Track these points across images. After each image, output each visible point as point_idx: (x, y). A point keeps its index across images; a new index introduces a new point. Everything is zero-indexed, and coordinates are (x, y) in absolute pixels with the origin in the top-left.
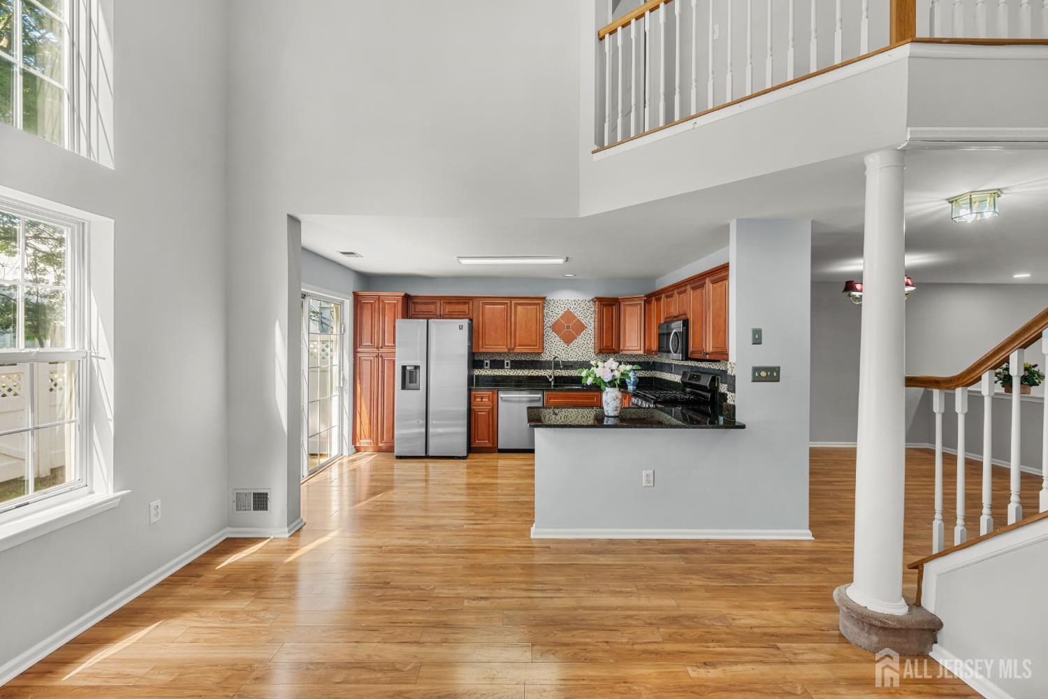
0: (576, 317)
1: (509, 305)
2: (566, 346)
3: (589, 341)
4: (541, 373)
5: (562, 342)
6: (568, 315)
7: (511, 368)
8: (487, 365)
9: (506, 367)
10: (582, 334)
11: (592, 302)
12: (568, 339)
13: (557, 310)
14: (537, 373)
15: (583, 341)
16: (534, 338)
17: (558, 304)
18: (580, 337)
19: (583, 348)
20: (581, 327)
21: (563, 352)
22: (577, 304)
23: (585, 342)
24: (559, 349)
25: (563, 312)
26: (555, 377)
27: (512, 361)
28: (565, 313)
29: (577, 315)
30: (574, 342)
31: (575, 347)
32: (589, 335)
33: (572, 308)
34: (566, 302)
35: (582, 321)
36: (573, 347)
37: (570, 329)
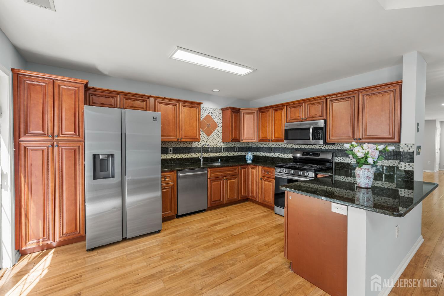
0: (212, 119)
1: (178, 105)
2: (207, 137)
3: (219, 135)
4: (194, 155)
5: (205, 135)
6: (208, 117)
7: (173, 153)
9: (169, 152)
10: (216, 130)
11: (221, 110)
12: (208, 134)
14: (190, 156)
15: (216, 135)
16: (195, 131)
17: (203, 110)
18: (215, 132)
19: (217, 139)
20: (215, 126)
22: (213, 111)
23: (218, 135)
25: (206, 115)
27: (174, 148)
29: (213, 118)
30: (212, 135)
31: (212, 138)
32: (219, 131)
33: (211, 113)
34: (207, 109)
35: (216, 122)
36: (211, 138)
37: (210, 127)
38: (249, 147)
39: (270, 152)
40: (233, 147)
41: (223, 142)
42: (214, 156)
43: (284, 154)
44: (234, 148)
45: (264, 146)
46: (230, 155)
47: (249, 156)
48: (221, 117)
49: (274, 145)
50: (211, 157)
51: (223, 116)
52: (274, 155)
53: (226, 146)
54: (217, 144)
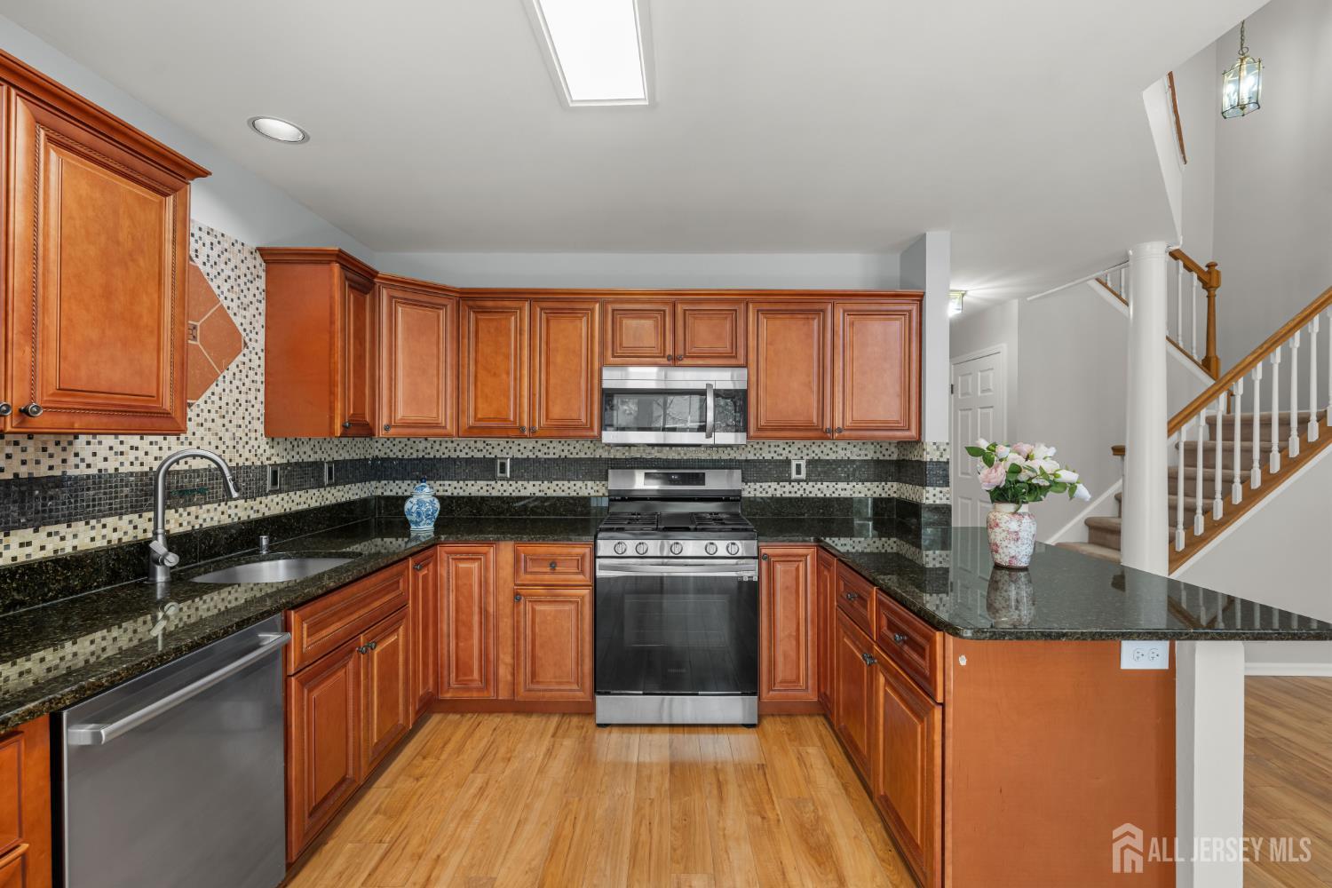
0: (213, 299)
3: (251, 397)
10: (233, 367)
11: (258, 255)
12: (189, 384)
15: (236, 395)
16: (151, 357)
18: (229, 376)
19: (237, 420)
20: (232, 343)
22: (218, 248)
23: (242, 398)
29: (217, 292)
30: (208, 393)
31: (212, 414)
32: (251, 373)
33: (203, 258)
35: (232, 316)
36: (205, 414)
37: (198, 343)
38: (375, 459)
39: (494, 479)
40: (315, 463)
41: (271, 434)
42: (226, 520)
43: (560, 483)
44: (318, 465)
45: (463, 455)
46: (300, 507)
47: (422, 500)
48: (258, 297)
49: (515, 448)
50: (207, 534)
51: (267, 291)
52: (514, 487)
53: (285, 461)
54: (239, 447)
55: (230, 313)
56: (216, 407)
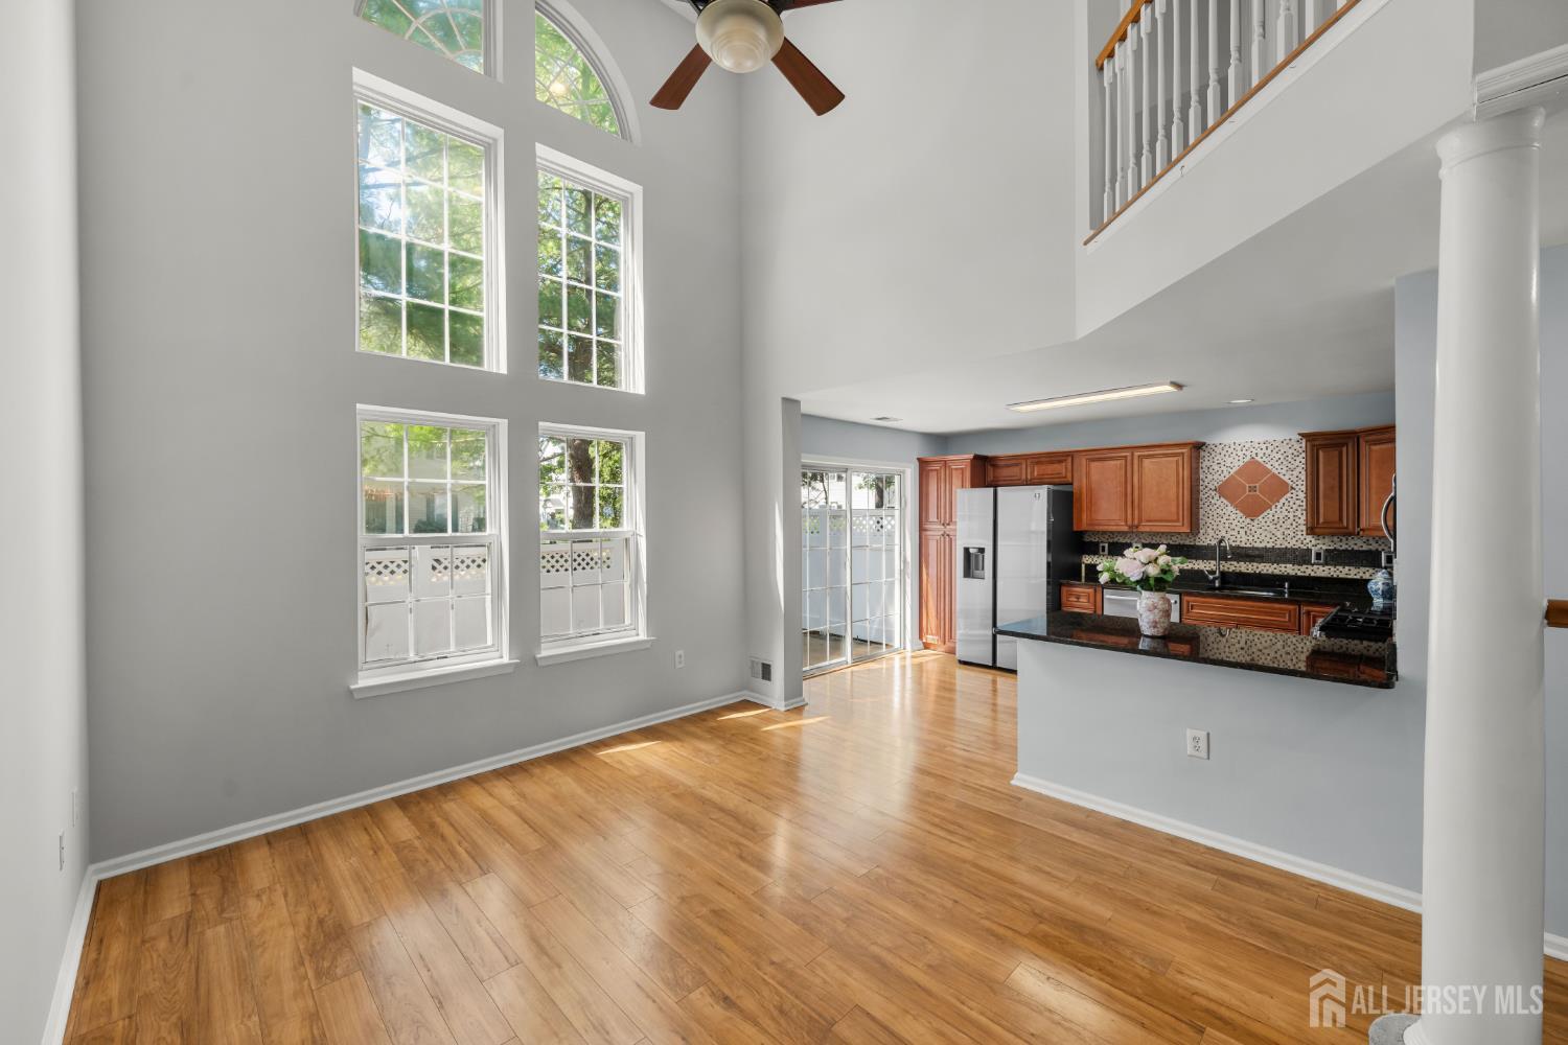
0: (1268, 471)
1: (1129, 458)
2: (1248, 520)
3: (1298, 513)
5: (1240, 514)
6: (1253, 469)
8: (1103, 550)
10: (1283, 500)
12: (1253, 510)
13: (1229, 460)
15: (1285, 513)
16: (1174, 509)
17: (1230, 450)
18: (1280, 505)
19: (1284, 525)
20: (1280, 488)
21: (1242, 532)
22: (1271, 448)
23: (1291, 515)
24: (1233, 526)
25: (1241, 464)
26: (1223, 574)
28: (1246, 465)
29: (1271, 468)
30: (1265, 514)
31: (1268, 523)
32: (1299, 502)
33: (1261, 455)
34: (1247, 446)
35: (1282, 477)
36: (1263, 523)
37: (1258, 493)
42: (1277, 572)
46: (1349, 577)
48: (1305, 462)
53: (1330, 548)
54: (1289, 539)
55: (1281, 476)
56: (1271, 519)
